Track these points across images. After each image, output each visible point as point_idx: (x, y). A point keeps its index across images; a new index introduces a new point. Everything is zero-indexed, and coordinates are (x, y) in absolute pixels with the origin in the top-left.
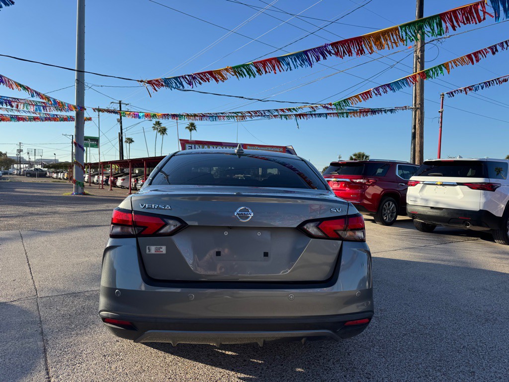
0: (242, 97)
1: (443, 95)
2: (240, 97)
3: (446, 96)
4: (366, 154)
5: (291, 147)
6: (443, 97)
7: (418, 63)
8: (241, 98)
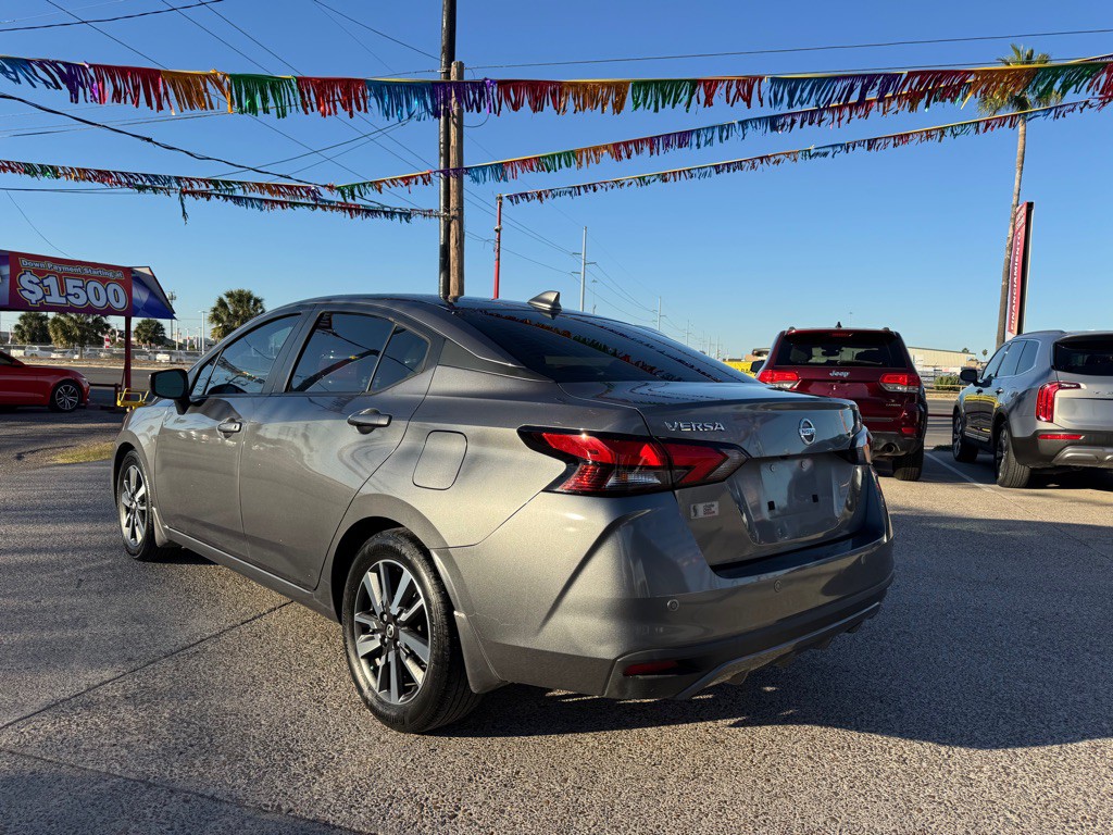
0: (149, 140)
1: (501, 198)
2: (144, 139)
3: (506, 202)
4: (256, 294)
5: (146, 271)
6: (501, 203)
7: (452, 126)
8: (145, 142)
